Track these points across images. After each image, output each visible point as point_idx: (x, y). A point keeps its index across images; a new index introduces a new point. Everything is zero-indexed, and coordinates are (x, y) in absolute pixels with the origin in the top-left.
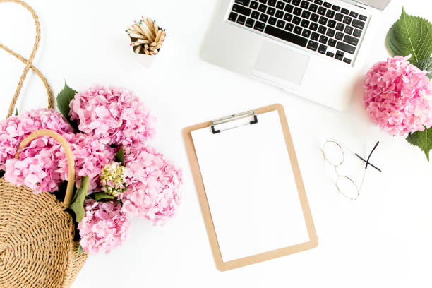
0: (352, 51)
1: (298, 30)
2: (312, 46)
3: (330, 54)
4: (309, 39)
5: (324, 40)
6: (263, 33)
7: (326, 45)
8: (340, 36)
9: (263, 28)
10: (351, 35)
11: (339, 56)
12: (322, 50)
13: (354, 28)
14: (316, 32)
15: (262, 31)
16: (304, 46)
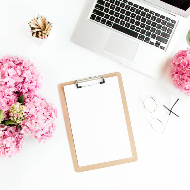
0: (165, 42)
1: (133, 27)
2: (141, 38)
3: (151, 43)
4: (139, 33)
5: (148, 34)
6: (111, 28)
7: (150, 37)
8: (159, 32)
9: (111, 25)
10: (166, 32)
11: (157, 44)
12: (147, 40)
13: (168, 28)
14: (144, 29)
15: (111, 27)
16: (136, 37)
